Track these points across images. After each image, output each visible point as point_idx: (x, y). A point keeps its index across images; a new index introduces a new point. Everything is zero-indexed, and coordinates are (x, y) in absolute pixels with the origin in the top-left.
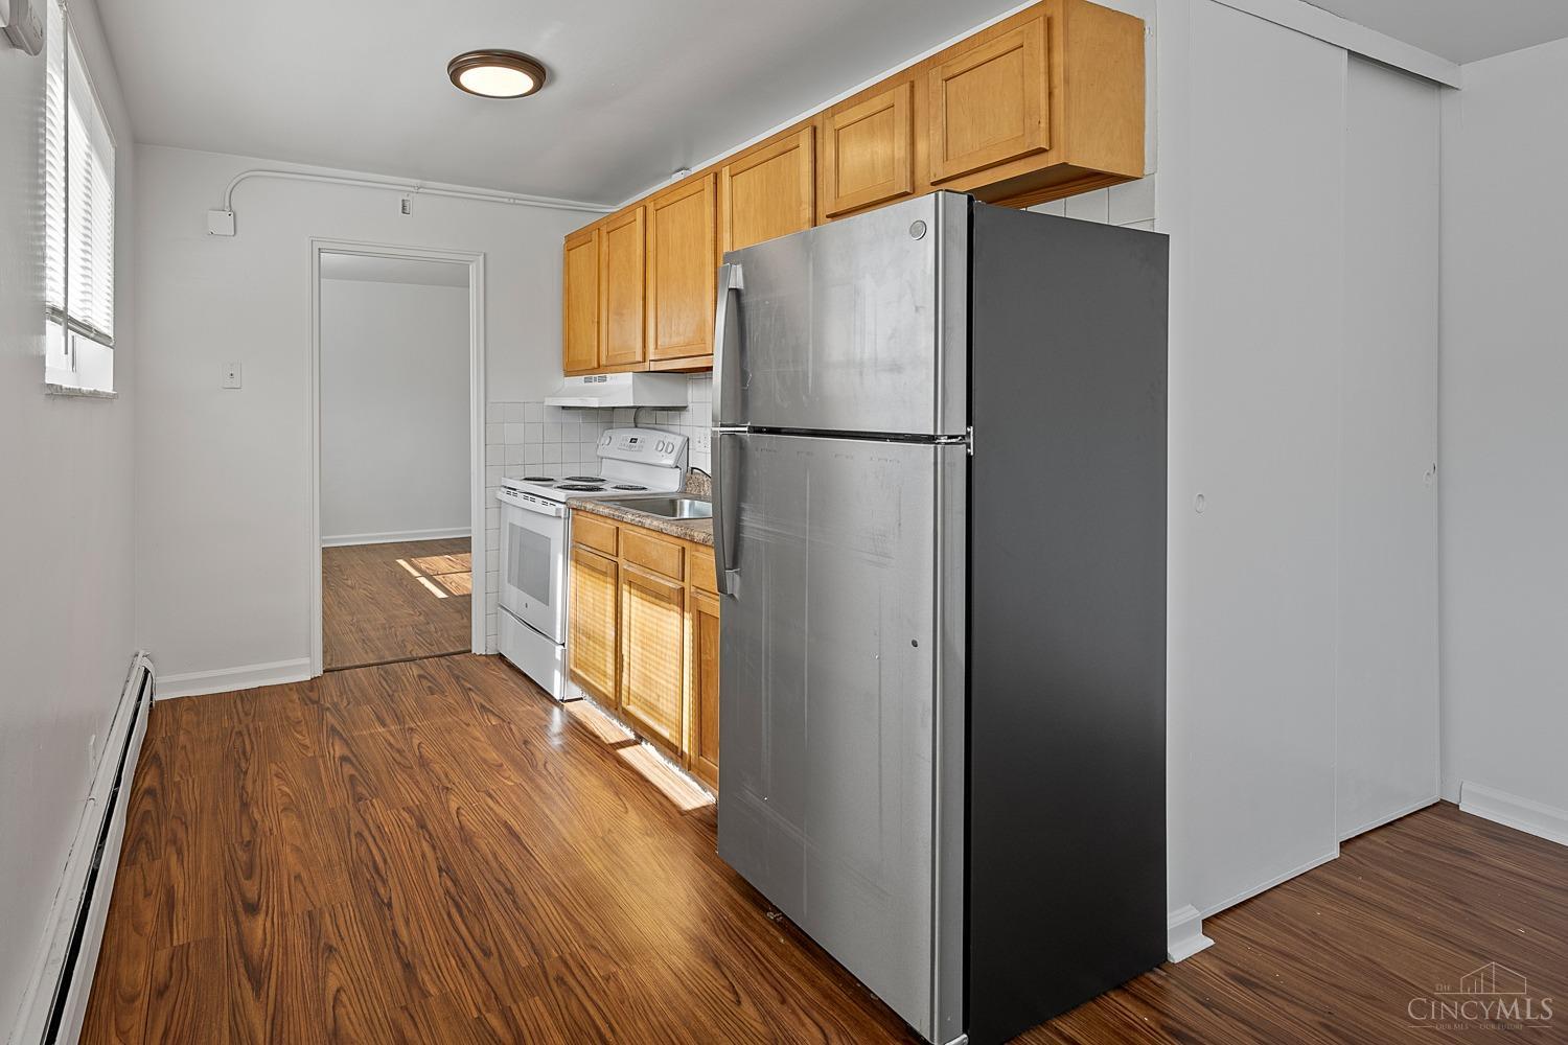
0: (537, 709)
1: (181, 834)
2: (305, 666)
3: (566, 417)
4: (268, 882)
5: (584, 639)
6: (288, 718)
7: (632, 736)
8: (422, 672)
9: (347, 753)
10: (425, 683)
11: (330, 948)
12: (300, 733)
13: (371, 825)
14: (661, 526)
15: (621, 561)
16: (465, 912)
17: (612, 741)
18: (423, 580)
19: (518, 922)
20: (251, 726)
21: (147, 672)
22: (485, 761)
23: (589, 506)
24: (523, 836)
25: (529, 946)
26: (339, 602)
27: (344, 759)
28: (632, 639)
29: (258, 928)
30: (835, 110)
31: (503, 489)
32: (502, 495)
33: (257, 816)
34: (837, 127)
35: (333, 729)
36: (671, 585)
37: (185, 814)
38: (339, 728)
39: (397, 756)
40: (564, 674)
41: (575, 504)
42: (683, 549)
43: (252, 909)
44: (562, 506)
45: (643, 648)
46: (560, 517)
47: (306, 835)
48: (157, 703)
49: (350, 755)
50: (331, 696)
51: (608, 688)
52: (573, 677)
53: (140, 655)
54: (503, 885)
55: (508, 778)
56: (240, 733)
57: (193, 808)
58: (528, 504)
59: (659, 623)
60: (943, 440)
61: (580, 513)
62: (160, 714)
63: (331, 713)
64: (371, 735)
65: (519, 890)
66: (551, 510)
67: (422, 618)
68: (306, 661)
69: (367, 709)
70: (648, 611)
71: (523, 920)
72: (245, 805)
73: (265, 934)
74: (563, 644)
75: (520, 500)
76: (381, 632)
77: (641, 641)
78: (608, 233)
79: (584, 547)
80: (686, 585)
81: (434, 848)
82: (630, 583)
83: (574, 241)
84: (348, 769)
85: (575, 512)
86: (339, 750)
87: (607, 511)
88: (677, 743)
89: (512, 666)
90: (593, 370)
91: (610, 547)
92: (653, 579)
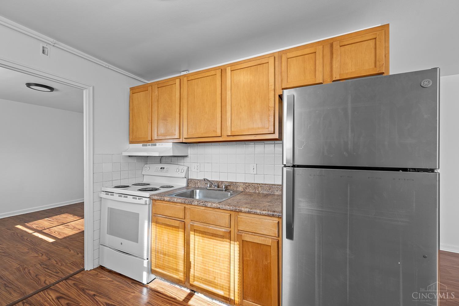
3: (130, 160)
5: (162, 255)
14: (219, 206)
15: (187, 221)
18: (36, 234)
28: (196, 254)
30: (289, 51)
31: (104, 193)
32: (103, 195)
34: (288, 57)
36: (224, 230)
40: (148, 273)
41: (156, 198)
42: (231, 214)
44: (148, 199)
45: (203, 257)
46: (147, 204)
51: (180, 276)
52: (154, 272)
58: (123, 199)
59: (214, 246)
61: (156, 201)
70: (206, 242)
74: (148, 259)
77: (202, 255)
78: (158, 88)
79: (160, 216)
80: (232, 229)
82: (195, 231)
85: (154, 201)
87: (179, 201)
90: (148, 141)
91: (181, 215)
92: (211, 227)
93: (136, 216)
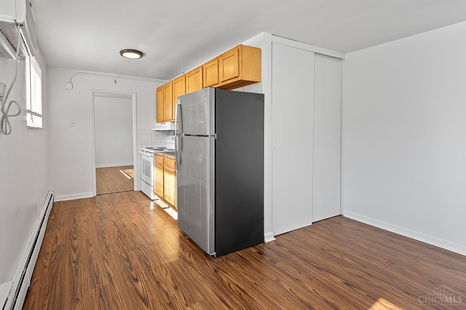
0: (147, 202)
1: (60, 226)
2: (92, 193)
3: (157, 133)
4: (79, 234)
5: (157, 185)
6: (87, 205)
7: (168, 207)
8: (121, 195)
9: (100, 211)
10: (121, 197)
11: (91, 245)
12: (89, 208)
13: (103, 224)
15: (164, 166)
16: (121, 238)
17: (163, 208)
18: (126, 175)
19: (133, 240)
20: (78, 207)
21: (52, 195)
22: (132, 212)
23: (158, 154)
24: (137, 225)
25: (134, 243)
26: (103, 180)
27: (99, 212)
28: (166, 184)
29: (76, 242)
30: (206, 64)
31: (142, 151)
33: (77, 223)
35: (97, 206)
36: (174, 170)
37: (61, 223)
38: (99, 206)
39: (112, 212)
40: (153, 193)
41: (155, 153)
42: (175, 162)
43: (75, 239)
44: (153, 154)
45: (168, 185)
46: (153, 157)
47: (88, 226)
48: (55, 202)
49: (101, 212)
50: (98, 200)
51: (162, 195)
52: (156, 194)
53: (50, 191)
54: (131, 234)
55: (137, 215)
56: (75, 208)
57: (63, 222)
58: (146, 154)
59: (171, 179)
60: (210, 136)
61: (157, 155)
62: (55, 205)
63: (97, 204)
64: (106, 208)
65: (134, 234)
66: (150, 155)
67: (123, 183)
68: (92, 192)
69: (106, 202)
70: (170, 177)
71: (134, 239)
72: (75, 221)
73: (77, 243)
74: (153, 187)
75: (145, 153)
76: (113, 186)
78: (165, 88)
79: (157, 163)
81: (117, 228)
82: (166, 171)
83: (159, 89)
84: (100, 214)
86: (98, 210)
87: (163, 155)
88: (174, 205)
89: (143, 193)
90: (162, 122)
91: (162, 163)
92: (170, 169)
93: (150, 162)
